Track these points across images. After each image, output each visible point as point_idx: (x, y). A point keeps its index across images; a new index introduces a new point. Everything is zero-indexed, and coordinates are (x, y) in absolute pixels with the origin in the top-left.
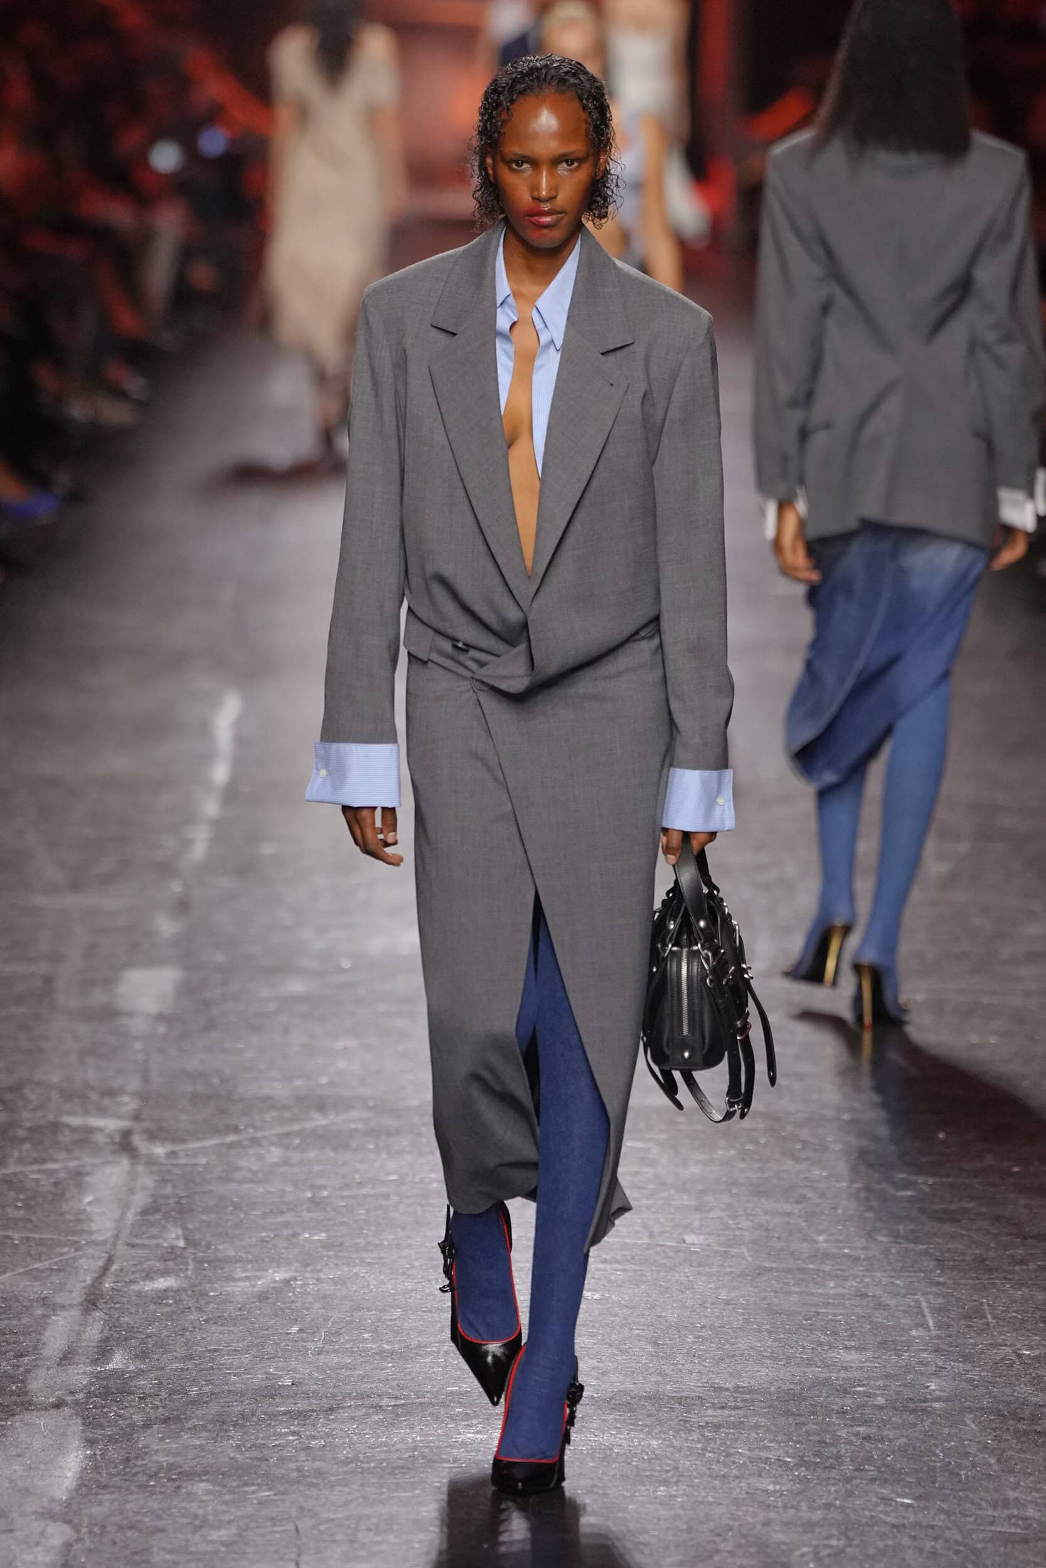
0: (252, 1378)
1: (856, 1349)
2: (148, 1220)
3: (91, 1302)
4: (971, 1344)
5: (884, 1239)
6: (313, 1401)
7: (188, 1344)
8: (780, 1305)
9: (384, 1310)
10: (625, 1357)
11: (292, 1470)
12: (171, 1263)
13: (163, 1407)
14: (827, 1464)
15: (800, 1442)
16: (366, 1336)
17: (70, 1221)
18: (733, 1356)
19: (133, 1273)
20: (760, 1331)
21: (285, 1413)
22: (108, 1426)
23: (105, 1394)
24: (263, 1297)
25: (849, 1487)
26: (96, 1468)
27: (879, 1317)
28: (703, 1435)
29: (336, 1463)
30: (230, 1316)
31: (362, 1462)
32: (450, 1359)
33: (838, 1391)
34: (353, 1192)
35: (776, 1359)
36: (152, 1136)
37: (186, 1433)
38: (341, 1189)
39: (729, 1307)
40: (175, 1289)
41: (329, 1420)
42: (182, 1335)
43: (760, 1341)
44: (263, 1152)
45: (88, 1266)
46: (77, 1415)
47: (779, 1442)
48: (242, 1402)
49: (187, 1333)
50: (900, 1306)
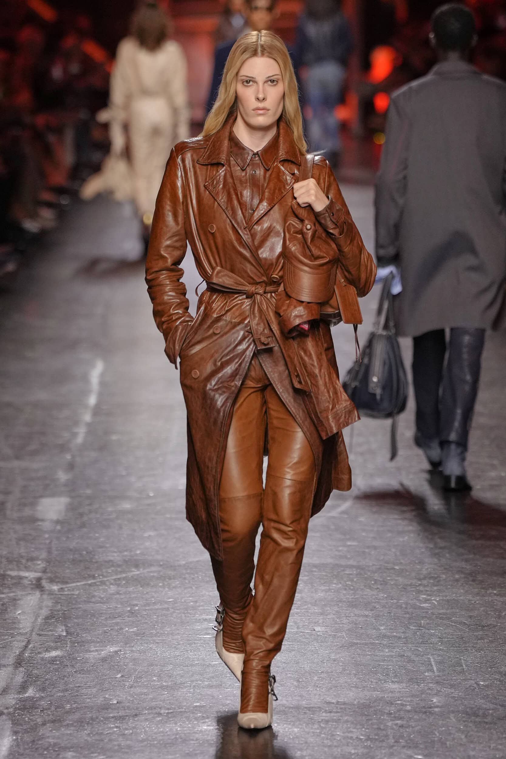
0: (97, 700)
1: (398, 682)
2: (48, 622)
3: (18, 663)
4: (455, 679)
5: (414, 628)
6: (127, 711)
7: (66, 683)
8: (361, 661)
9: (164, 666)
10: (283, 688)
11: (115, 745)
12: (59, 644)
13: (52, 715)
14: (381, 740)
15: (368, 729)
16: (154, 678)
17: (10, 623)
18: (337, 687)
19: (40, 648)
20: (350, 674)
21: (113, 717)
22: (25, 725)
23: (24, 708)
24: (104, 660)
25: (391, 750)
26: (18, 745)
27: (409, 666)
28: (320, 726)
29: (138, 742)
30: (87, 669)
31: (150, 741)
32: (196, 690)
33: (388, 703)
34: (151, 607)
35: (358, 688)
36: (52, 581)
37: (63, 728)
38: (145, 606)
39: (336, 662)
40: (60, 656)
41: (135, 720)
42: (63, 679)
43: (350, 679)
44: (106, 588)
45: (17, 645)
46: (9, 719)
47: (358, 729)
48: (92, 712)
49: (66, 678)
50: (420, 661)
